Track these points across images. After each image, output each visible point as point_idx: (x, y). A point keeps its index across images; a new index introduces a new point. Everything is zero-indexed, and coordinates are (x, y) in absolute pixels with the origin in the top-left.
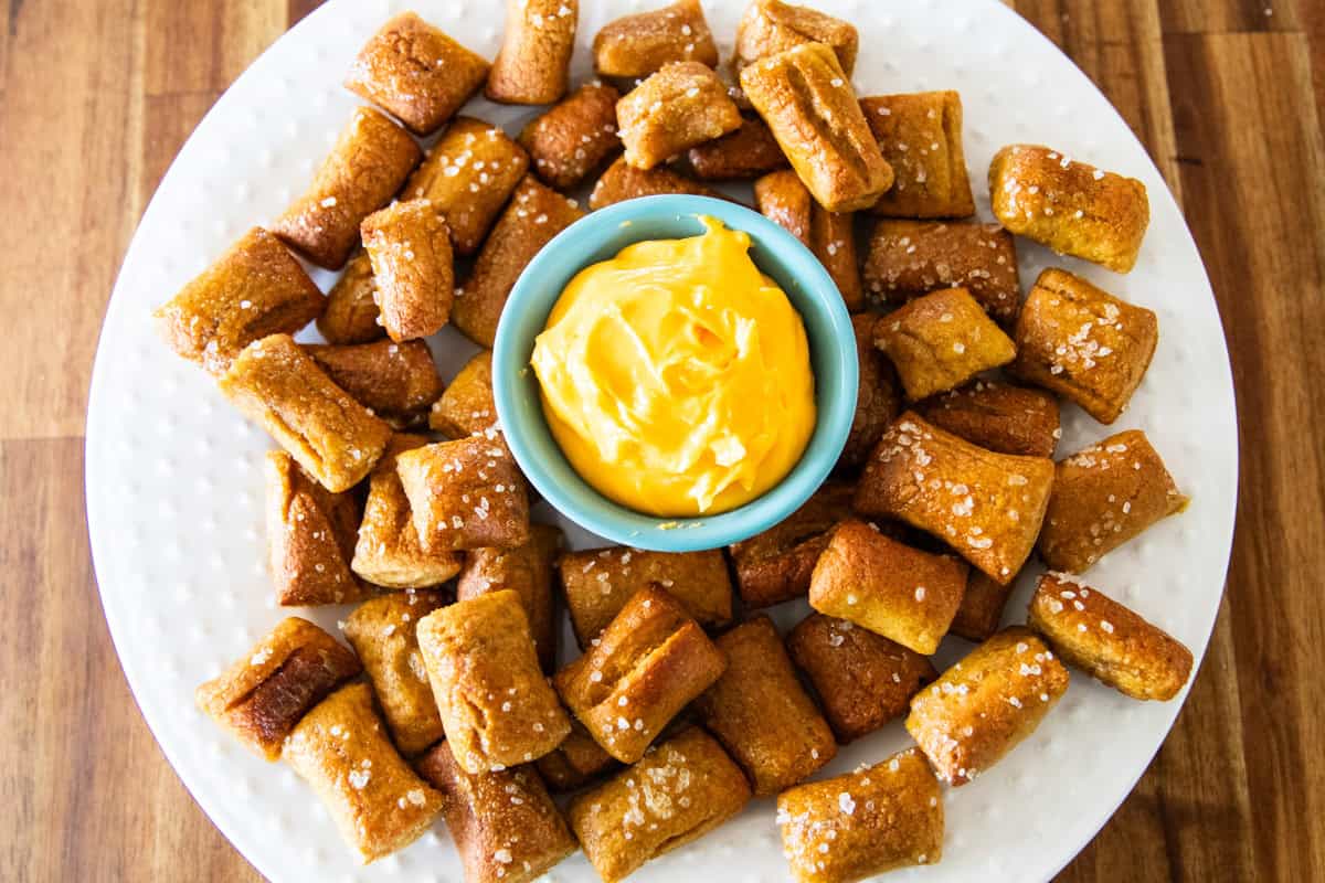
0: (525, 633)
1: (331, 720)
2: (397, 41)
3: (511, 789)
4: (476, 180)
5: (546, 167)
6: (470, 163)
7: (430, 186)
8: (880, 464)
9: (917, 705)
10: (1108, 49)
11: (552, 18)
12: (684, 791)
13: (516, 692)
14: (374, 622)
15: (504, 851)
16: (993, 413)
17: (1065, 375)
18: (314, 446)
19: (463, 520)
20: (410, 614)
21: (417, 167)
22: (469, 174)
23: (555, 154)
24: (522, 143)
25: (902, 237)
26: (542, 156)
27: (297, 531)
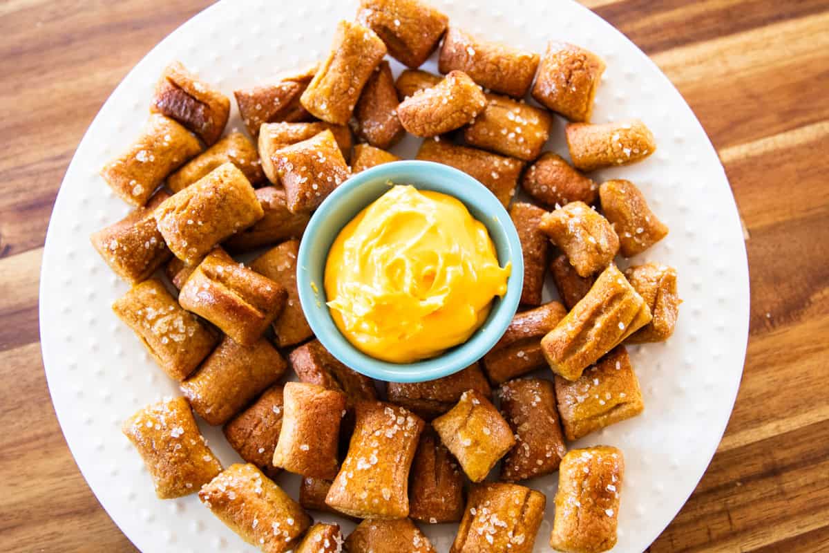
0: (238, 224)
1: (174, 133)
2: (580, 61)
3: (154, 240)
4: (509, 131)
5: (531, 171)
6: (519, 125)
7: (499, 106)
8: (383, 408)
9: (249, 467)
10: (725, 518)
11: (620, 145)
12: (172, 339)
13: (200, 226)
14: (237, 145)
15: (117, 244)
16: (437, 477)
17: (472, 518)
18: (322, 82)
19: (292, 170)
20: (245, 163)
21: (511, 97)
22: (512, 126)
23: (541, 174)
24: (542, 153)
25: (541, 397)
26: (537, 167)
27: (276, 88)
